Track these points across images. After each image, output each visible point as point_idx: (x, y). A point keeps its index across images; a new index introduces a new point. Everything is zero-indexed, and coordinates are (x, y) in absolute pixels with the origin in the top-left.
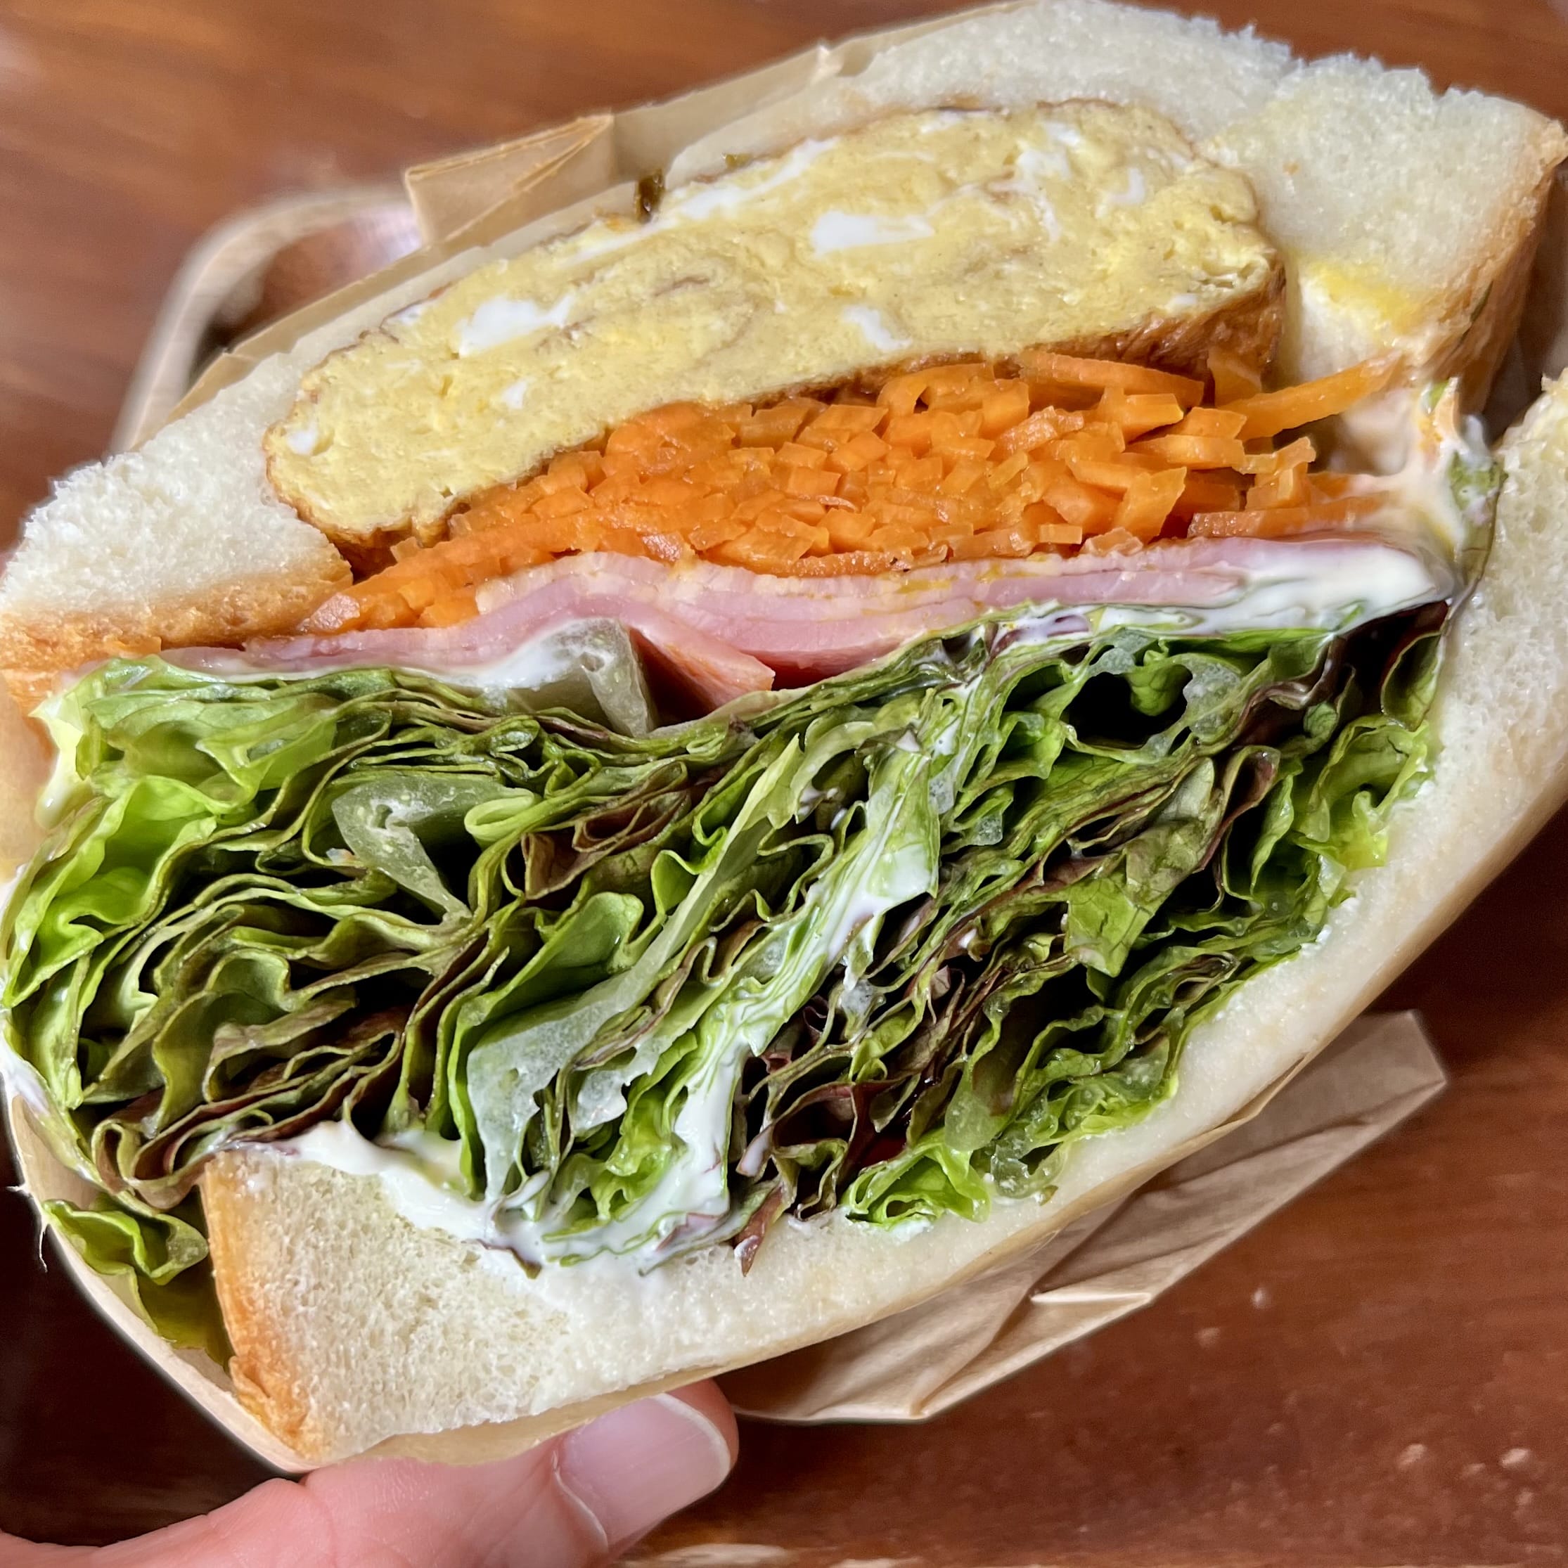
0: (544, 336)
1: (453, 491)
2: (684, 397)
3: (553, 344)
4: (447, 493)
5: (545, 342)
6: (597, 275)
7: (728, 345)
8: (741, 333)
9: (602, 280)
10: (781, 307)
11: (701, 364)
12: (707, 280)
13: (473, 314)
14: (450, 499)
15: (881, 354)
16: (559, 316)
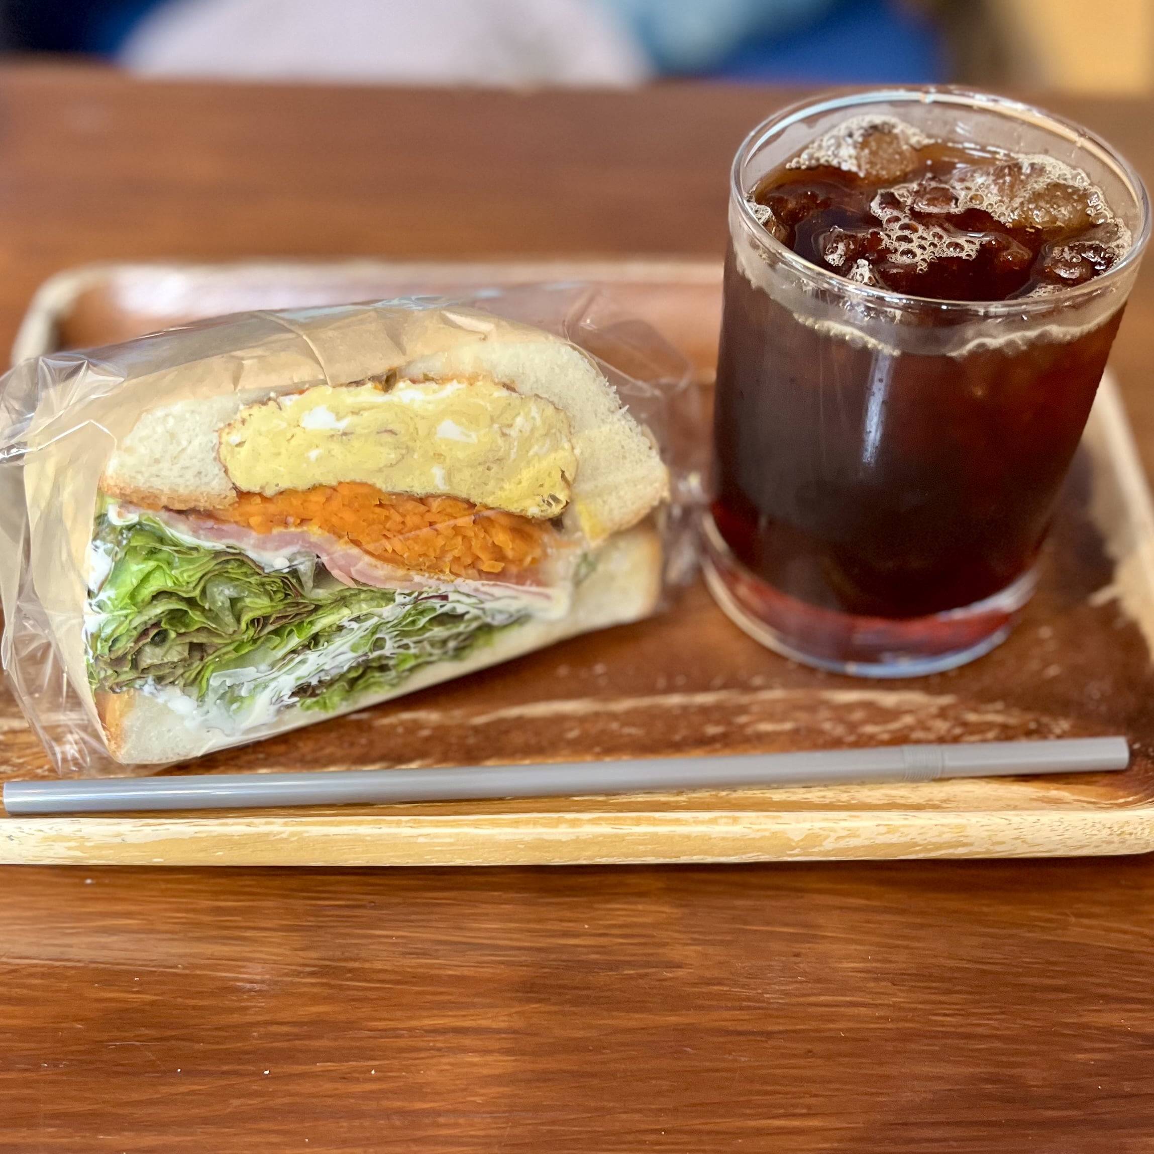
0: (332, 433)
1: (280, 485)
2: (370, 482)
3: (335, 438)
4: (277, 485)
5: (332, 436)
6: (361, 412)
7: (391, 465)
8: (398, 462)
9: (362, 415)
10: (416, 456)
11: (380, 470)
12: (396, 434)
13: (311, 410)
14: (277, 488)
15: (438, 489)
16: (343, 425)
